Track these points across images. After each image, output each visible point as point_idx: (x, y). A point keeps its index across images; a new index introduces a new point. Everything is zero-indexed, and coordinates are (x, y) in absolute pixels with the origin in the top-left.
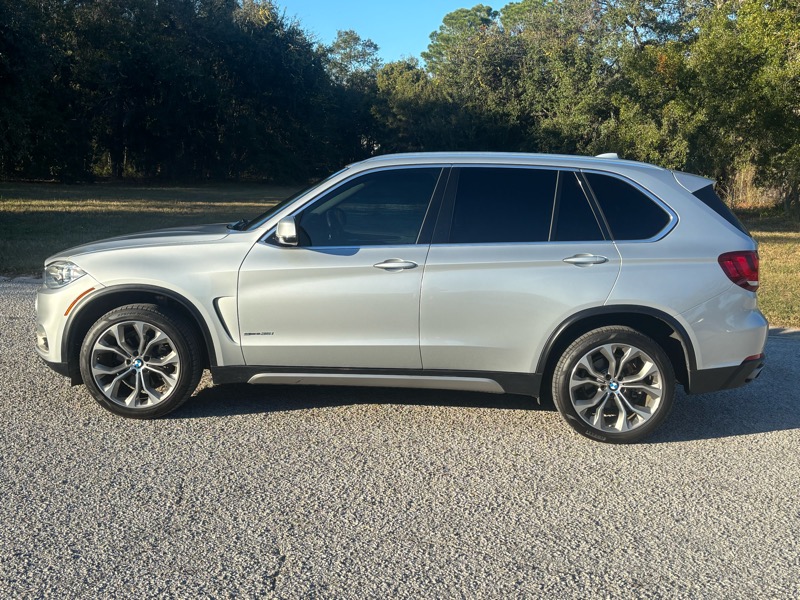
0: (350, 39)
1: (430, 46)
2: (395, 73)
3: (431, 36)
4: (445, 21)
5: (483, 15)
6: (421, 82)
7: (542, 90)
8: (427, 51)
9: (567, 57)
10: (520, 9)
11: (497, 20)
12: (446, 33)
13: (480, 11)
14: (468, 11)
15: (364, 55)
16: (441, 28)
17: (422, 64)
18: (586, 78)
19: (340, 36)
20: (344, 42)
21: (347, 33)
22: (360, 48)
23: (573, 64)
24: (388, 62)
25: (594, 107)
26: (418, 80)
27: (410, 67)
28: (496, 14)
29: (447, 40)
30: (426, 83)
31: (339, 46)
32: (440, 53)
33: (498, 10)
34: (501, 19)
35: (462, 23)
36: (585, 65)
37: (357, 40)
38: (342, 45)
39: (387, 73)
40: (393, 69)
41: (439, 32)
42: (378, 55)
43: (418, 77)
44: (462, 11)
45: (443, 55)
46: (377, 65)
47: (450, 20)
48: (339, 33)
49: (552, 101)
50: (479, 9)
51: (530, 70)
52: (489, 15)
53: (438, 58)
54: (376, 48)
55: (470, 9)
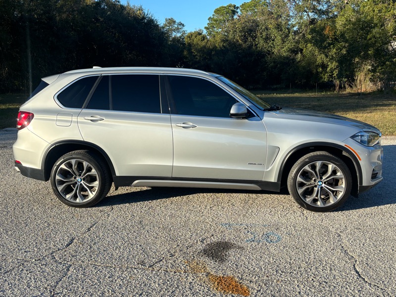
0: (171, 22)
1: (208, 24)
2: (193, 37)
3: (209, 19)
4: (215, 12)
5: (232, 8)
6: (206, 40)
7: (267, 42)
8: (207, 26)
9: (279, 27)
10: (249, 5)
11: (238, 10)
12: (215, 17)
13: (230, 7)
14: (225, 7)
15: (178, 29)
16: (213, 15)
17: (205, 32)
18: (287, 36)
19: (167, 21)
20: (169, 23)
21: (170, 19)
22: (176, 26)
23: (281, 30)
24: (189, 32)
25: (291, 49)
26: (204, 39)
27: (200, 34)
28: (238, 8)
29: (216, 21)
30: (208, 41)
31: (166, 25)
32: (213, 27)
33: (239, 6)
34: (241, 10)
35: (223, 13)
36: (287, 30)
37: (174, 22)
38: (168, 25)
39: (189, 37)
40: (192, 35)
41: (212, 17)
42: (185, 29)
43: (204, 38)
44: (223, 7)
45: (215, 28)
46: (184, 33)
47: (217, 11)
48: (166, 19)
49: (271, 47)
50: (230, 6)
51: (261, 34)
52: (235, 8)
53: (212, 29)
54: (183, 25)
55: (226, 6)
